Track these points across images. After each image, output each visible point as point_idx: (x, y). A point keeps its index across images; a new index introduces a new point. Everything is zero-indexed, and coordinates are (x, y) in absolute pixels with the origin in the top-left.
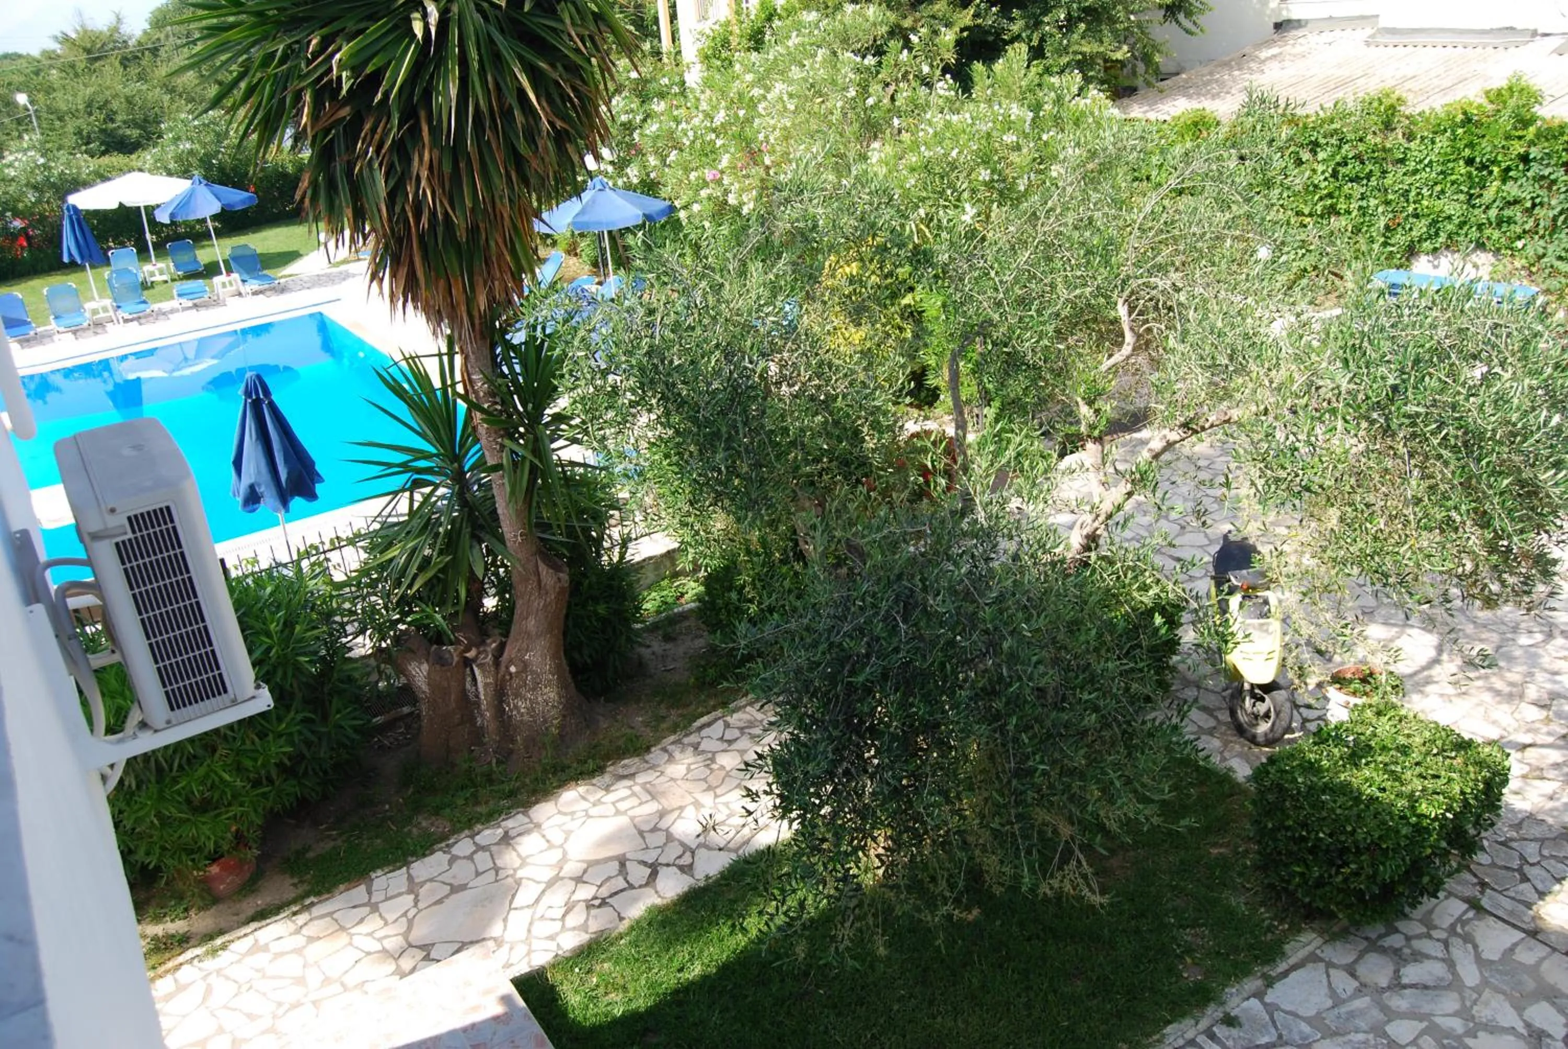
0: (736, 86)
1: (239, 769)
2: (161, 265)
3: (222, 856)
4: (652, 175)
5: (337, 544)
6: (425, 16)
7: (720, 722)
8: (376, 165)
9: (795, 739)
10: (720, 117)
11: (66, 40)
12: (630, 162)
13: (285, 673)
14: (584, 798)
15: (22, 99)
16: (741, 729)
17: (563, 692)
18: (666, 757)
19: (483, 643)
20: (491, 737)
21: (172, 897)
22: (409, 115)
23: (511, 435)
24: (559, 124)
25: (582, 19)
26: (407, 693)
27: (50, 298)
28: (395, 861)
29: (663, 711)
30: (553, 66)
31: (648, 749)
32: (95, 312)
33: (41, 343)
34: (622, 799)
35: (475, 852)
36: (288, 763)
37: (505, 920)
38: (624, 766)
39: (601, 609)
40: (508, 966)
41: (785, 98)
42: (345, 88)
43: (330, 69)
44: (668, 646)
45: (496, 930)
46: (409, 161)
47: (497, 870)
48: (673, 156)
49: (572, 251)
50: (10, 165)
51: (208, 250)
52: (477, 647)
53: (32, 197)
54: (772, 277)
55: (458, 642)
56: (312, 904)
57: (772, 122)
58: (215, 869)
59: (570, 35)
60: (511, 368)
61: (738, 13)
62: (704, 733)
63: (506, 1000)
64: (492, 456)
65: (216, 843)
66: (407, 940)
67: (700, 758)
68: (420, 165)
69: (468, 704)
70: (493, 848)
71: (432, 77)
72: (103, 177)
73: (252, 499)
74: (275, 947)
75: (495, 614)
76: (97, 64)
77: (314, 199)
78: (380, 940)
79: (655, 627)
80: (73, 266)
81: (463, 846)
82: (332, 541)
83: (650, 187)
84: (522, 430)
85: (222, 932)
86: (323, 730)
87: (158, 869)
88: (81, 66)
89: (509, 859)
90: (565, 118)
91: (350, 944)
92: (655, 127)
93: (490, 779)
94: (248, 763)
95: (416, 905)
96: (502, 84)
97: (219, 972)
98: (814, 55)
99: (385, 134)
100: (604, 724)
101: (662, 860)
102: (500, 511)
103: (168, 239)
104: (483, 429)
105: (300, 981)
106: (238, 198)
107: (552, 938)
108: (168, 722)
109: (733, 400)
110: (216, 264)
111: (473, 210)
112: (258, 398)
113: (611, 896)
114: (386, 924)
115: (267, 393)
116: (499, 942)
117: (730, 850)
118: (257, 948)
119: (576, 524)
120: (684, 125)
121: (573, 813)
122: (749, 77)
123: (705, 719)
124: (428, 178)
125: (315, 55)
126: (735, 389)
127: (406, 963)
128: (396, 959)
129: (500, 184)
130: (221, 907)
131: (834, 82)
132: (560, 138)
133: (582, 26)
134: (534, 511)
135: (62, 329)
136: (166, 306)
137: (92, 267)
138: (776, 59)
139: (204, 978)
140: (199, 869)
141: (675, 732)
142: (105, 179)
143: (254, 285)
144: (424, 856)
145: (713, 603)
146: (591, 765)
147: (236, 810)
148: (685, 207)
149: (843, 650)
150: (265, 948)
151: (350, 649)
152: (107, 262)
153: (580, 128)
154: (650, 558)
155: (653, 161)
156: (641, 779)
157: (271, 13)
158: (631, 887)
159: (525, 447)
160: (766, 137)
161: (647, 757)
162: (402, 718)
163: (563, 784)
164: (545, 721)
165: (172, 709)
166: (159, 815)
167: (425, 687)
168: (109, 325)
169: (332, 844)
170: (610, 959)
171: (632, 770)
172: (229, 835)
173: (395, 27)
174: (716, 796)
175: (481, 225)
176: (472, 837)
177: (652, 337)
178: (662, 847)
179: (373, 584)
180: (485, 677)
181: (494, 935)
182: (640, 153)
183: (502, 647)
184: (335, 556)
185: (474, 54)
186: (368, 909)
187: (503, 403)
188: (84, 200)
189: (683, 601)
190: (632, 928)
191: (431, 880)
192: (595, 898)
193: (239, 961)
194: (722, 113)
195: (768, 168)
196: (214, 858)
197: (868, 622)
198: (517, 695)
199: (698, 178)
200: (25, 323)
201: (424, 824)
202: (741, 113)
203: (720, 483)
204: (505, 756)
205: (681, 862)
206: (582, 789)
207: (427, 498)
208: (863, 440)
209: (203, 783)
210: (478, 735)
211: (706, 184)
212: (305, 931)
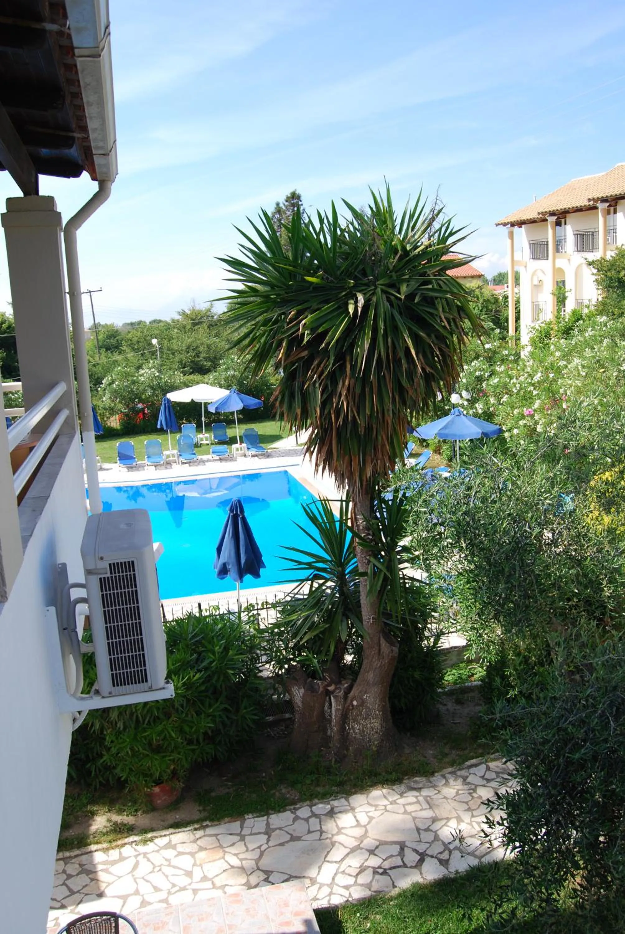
0: (550, 359)
1: (181, 731)
2: (207, 435)
3: (162, 782)
4: (491, 409)
5: (266, 605)
6: (356, 302)
7: (484, 766)
8: (317, 385)
9: (524, 790)
10: (538, 377)
11: (184, 314)
12: (478, 400)
13: (219, 678)
14: (385, 797)
15: (154, 341)
16: (497, 773)
17: (384, 724)
18: (444, 781)
19: (340, 682)
20: (335, 743)
21: (130, 801)
22: (341, 358)
23: (376, 555)
24: (428, 369)
25: (450, 309)
26: (289, 705)
27: (147, 447)
28: (261, 811)
29: (446, 750)
30: (429, 335)
31: (432, 774)
32: (168, 456)
33: (138, 470)
34: (410, 804)
35: (310, 817)
36: (210, 732)
37: (320, 868)
38: (416, 782)
39: (417, 675)
40: (315, 899)
41: (580, 367)
42: (306, 340)
43: (299, 329)
44: (458, 707)
45: (313, 873)
46: (337, 385)
47: (322, 832)
48: (505, 398)
49: (438, 451)
50: (142, 375)
51: (234, 430)
52: (336, 684)
53: (149, 392)
54: (552, 475)
55: (324, 679)
56: (207, 826)
57: (570, 382)
58: (157, 790)
59: (440, 318)
60: (382, 514)
61: (558, 317)
62: (472, 770)
63: (307, 922)
64: (362, 566)
65: (160, 773)
66: (257, 864)
67: (466, 787)
68: (343, 387)
69: (324, 719)
70: (322, 817)
71: (355, 337)
72: (187, 385)
73: (223, 572)
74: (180, 848)
75: (351, 667)
76: (196, 327)
77: (282, 402)
78: (241, 860)
79: (451, 693)
80: (162, 431)
81: (304, 812)
82: (263, 604)
83: (488, 416)
84: (383, 553)
85: (152, 830)
86: (235, 718)
87: (126, 781)
88: (188, 327)
89: (330, 826)
90: (433, 367)
91: (223, 858)
92: (496, 381)
93: (328, 770)
94: (187, 729)
95: (267, 843)
96: (397, 346)
97: (145, 854)
98: (601, 342)
99: (326, 367)
100: (407, 751)
101: (429, 852)
102: (362, 602)
103: (214, 421)
104: (359, 549)
105: (189, 874)
106: (252, 402)
107: (347, 887)
108: (110, 693)
109: (514, 551)
110: (235, 438)
111: (371, 416)
112: (237, 514)
113: (391, 869)
114: (247, 850)
115: (242, 511)
116: (313, 881)
117: (476, 856)
118: (169, 846)
119: (408, 617)
120: (514, 380)
121: (376, 806)
122: (558, 354)
123: (474, 761)
124: (346, 395)
125: (291, 321)
126: (517, 544)
127: (254, 880)
128: (248, 875)
129: (388, 403)
130: (156, 814)
131: (613, 360)
132: (428, 378)
133: (449, 313)
134: (383, 605)
135: (149, 463)
136: (205, 457)
137: (171, 432)
138: (576, 343)
139: (136, 856)
140: (148, 787)
141: (452, 766)
142: (188, 386)
143: (253, 451)
144: (279, 811)
145: (490, 684)
146: (394, 776)
147: (175, 756)
148: (509, 430)
149: (567, 734)
150: (174, 847)
151: (261, 671)
152: (180, 430)
153: (441, 373)
154: (455, 647)
155: (492, 400)
156: (425, 792)
157: (272, 296)
158: (405, 866)
159: (382, 564)
160: (565, 391)
161: (432, 779)
162: (284, 720)
163: (374, 785)
164: (370, 741)
165: (114, 686)
166: (132, 749)
167: (300, 704)
168: (174, 465)
169: (227, 790)
170: (381, 913)
171: (420, 785)
172: (169, 771)
173: (339, 308)
174: (473, 816)
175: (374, 426)
176: (311, 806)
177: (468, 504)
178: (431, 843)
179: (281, 634)
180: (337, 704)
181: (311, 876)
182: (486, 395)
183: (350, 688)
184: (263, 613)
185: (381, 325)
186: (239, 838)
187: (373, 535)
188: (175, 397)
189: (472, 679)
190: (400, 895)
191: (280, 829)
192: (380, 867)
193: (158, 851)
194: (539, 375)
195: (564, 411)
196: (158, 782)
197: (588, 716)
198: (355, 720)
199: (519, 413)
200: (132, 458)
201: (283, 791)
202: (551, 375)
203: (500, 605)
204: (341, 759)
205: (441, 857)
206: (385, 791)
207: (321, 585)
208: (603, 590)
209: (159, 735)
210: (327, 740)
211: (523, 417)
212: (199, 842)
